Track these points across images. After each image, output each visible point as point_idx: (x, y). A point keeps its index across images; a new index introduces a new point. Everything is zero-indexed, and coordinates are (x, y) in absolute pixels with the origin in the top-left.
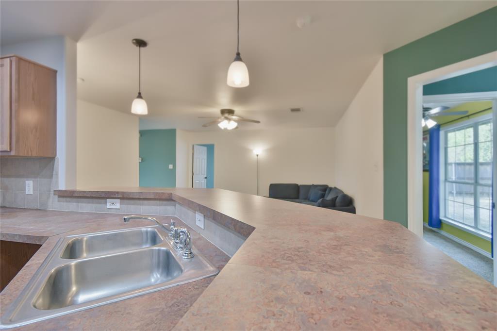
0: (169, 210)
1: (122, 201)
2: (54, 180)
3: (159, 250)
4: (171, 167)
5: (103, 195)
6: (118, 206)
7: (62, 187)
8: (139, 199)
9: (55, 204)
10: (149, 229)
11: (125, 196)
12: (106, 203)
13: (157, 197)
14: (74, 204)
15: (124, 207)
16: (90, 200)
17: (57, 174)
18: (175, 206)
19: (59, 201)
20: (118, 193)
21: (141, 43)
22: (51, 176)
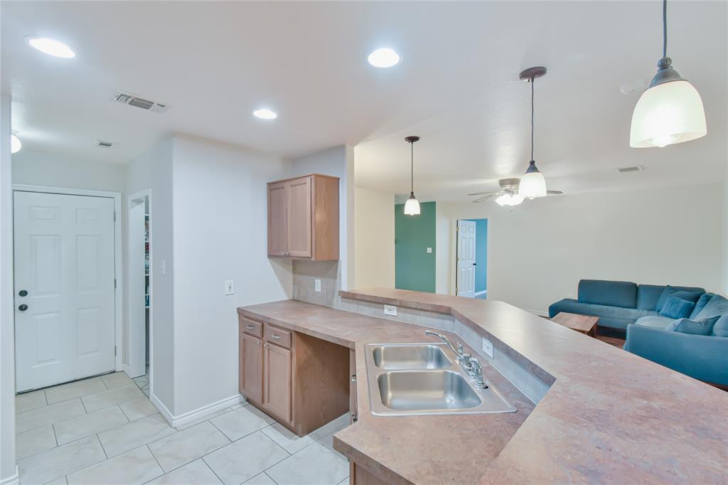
0: (447, 324)
1: (399, 308)
2: (338, 280)
3: (452, 374)
4: (430, 250)
5: (382, 301)
6: (395, 313)
7: (345, 288)
8: (416, 309)
9: (339, 304)
10: (435, 347)
11: (403, 304)
12: (383, 309)
13: (434, 310)
14: (355, 305)
15: (401, 315)
16: (369, 304)
17: (340, 275)
18: (454, 321)
19: (342, 301)
20: (395, 300)
21: (413, 139)
22: (335, 278)
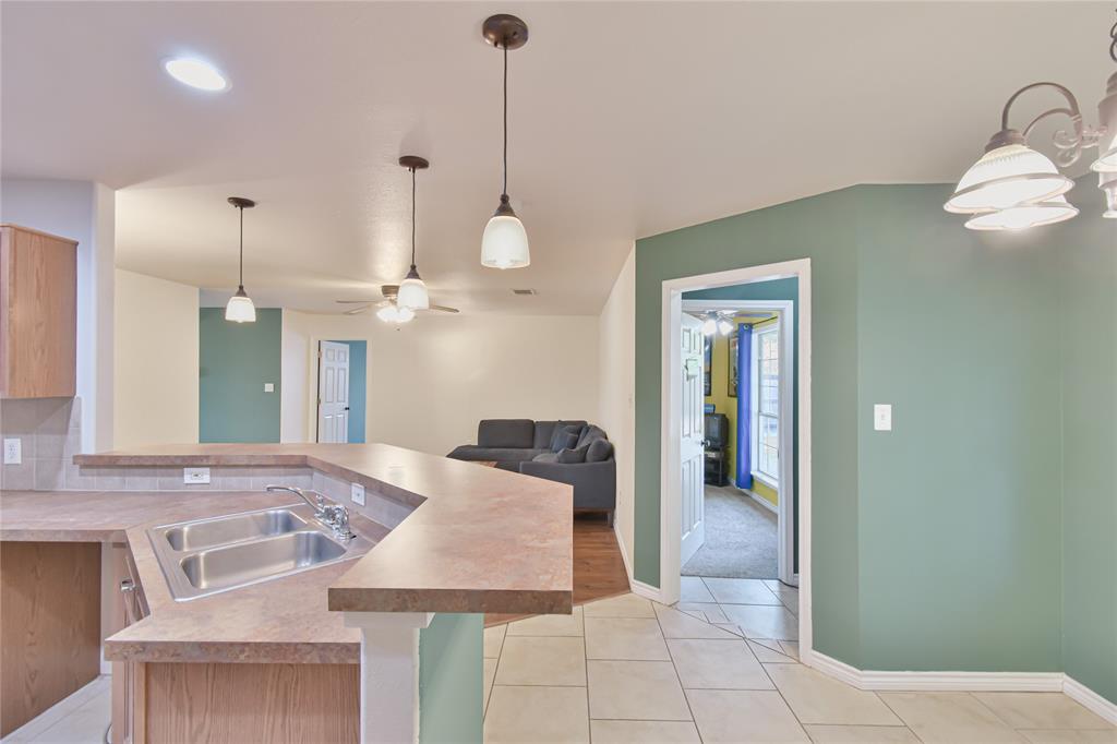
0: (300, 482)
1: (214, 470)
2: (70, 437)
3: (308, 534)
4: (269, 388)
5: (178, 462)
6: (206, 479)
7: (89, 447)
8: (248, 466)
9: (71, 479)
10: (280, 512)
11: (222, 463)
12: (182, 475)
13: (280, 463)
14: (117, 478)
15: (219, 480)
16: (151, 471)
17: (78, 425)
18: (312, 475)
19: (81, 475)
20: (207, 457)
21: (243, 203)
22: (66, 431)
